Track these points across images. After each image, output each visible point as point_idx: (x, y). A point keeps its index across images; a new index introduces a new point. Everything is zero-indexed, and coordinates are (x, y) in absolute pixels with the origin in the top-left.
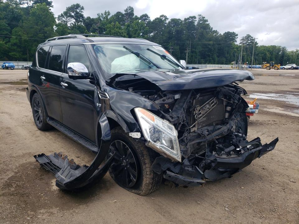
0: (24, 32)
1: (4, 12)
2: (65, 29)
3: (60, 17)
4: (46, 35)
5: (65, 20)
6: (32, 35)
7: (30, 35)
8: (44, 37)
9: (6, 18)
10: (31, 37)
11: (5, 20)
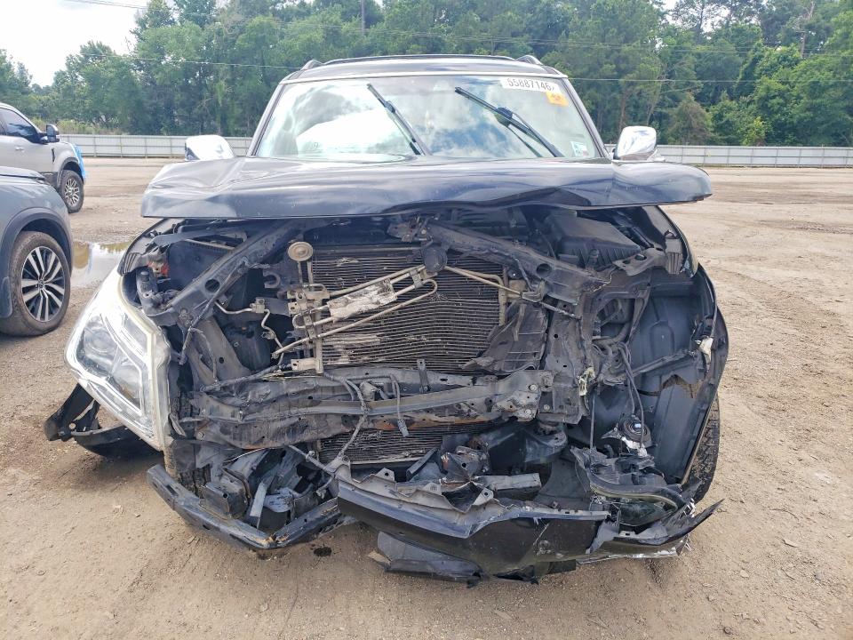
0: (569, 62)
1: (529, 15)
2: (685, 45)
3: (683, 6)
4: (623, 66)
5: (696, 15)
6: (585, 69)
7: (579, 71)
8: (616, 73)
9: (530, 31)
10: (582, 75)
11: (527, 36)
